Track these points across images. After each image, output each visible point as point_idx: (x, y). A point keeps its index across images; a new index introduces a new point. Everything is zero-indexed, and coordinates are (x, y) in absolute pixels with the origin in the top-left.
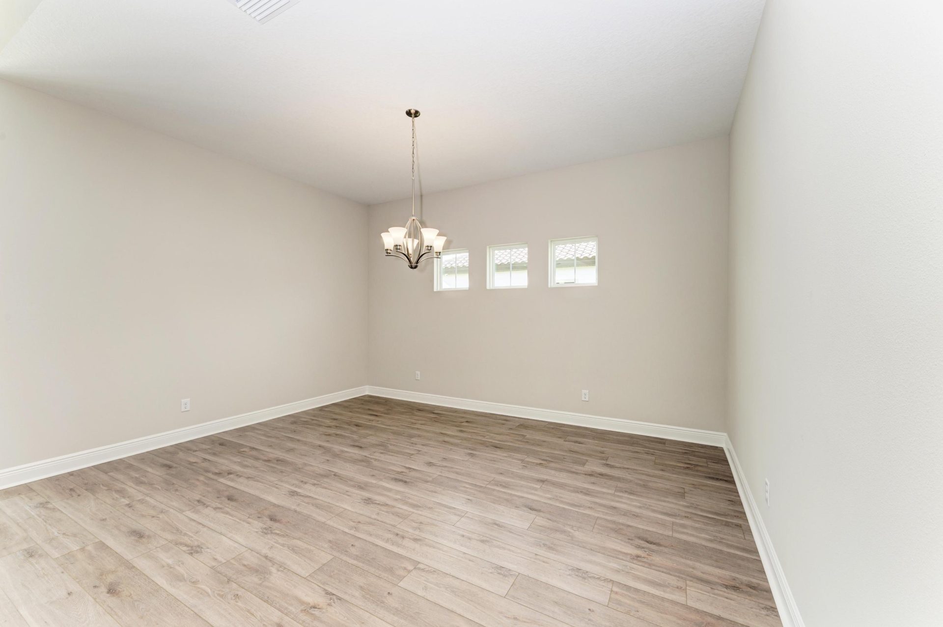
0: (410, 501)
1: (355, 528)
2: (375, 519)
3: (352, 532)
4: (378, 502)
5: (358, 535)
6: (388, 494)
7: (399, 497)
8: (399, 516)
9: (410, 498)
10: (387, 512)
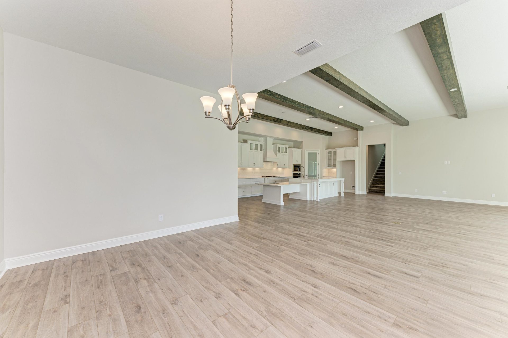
0: (247, 268)
1: (273, 261)
2: (265, 262)
3: (274, 259)
4: (263, 270)
5: (272, 258)
6: (257, 274)
7: (251, 271)
8: (254, 262)
9: (246, 269)
10: (259, 264)
